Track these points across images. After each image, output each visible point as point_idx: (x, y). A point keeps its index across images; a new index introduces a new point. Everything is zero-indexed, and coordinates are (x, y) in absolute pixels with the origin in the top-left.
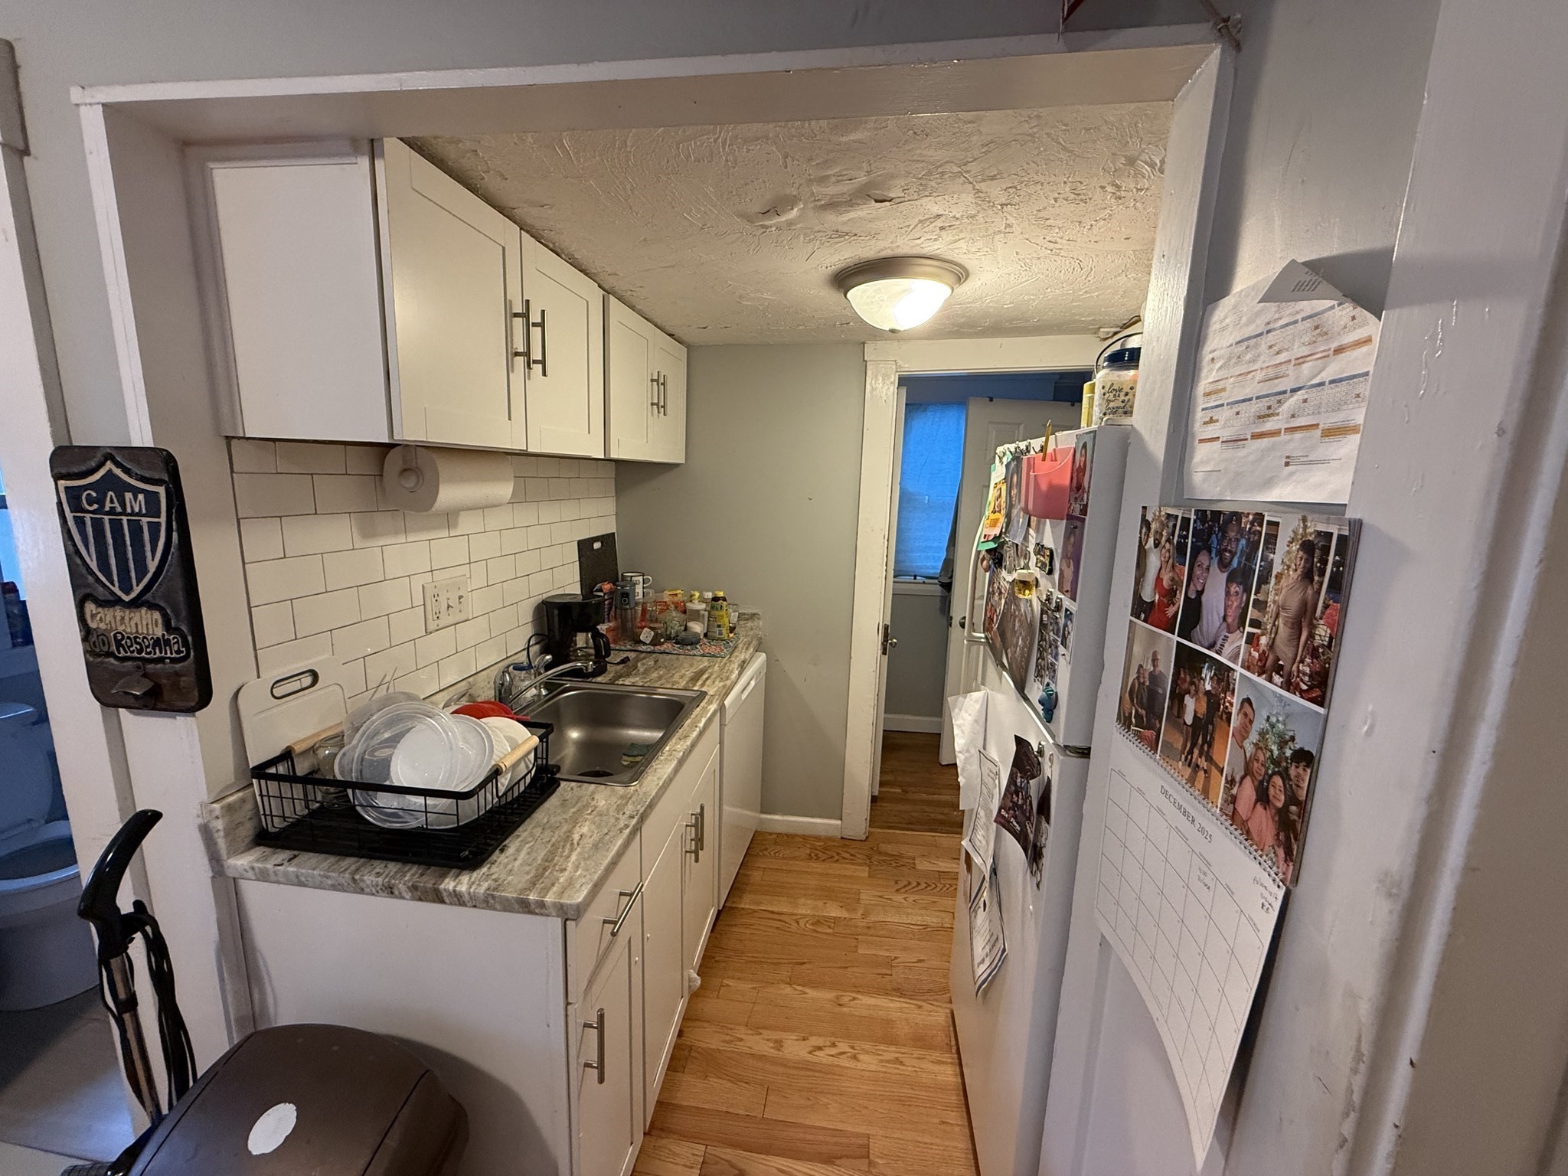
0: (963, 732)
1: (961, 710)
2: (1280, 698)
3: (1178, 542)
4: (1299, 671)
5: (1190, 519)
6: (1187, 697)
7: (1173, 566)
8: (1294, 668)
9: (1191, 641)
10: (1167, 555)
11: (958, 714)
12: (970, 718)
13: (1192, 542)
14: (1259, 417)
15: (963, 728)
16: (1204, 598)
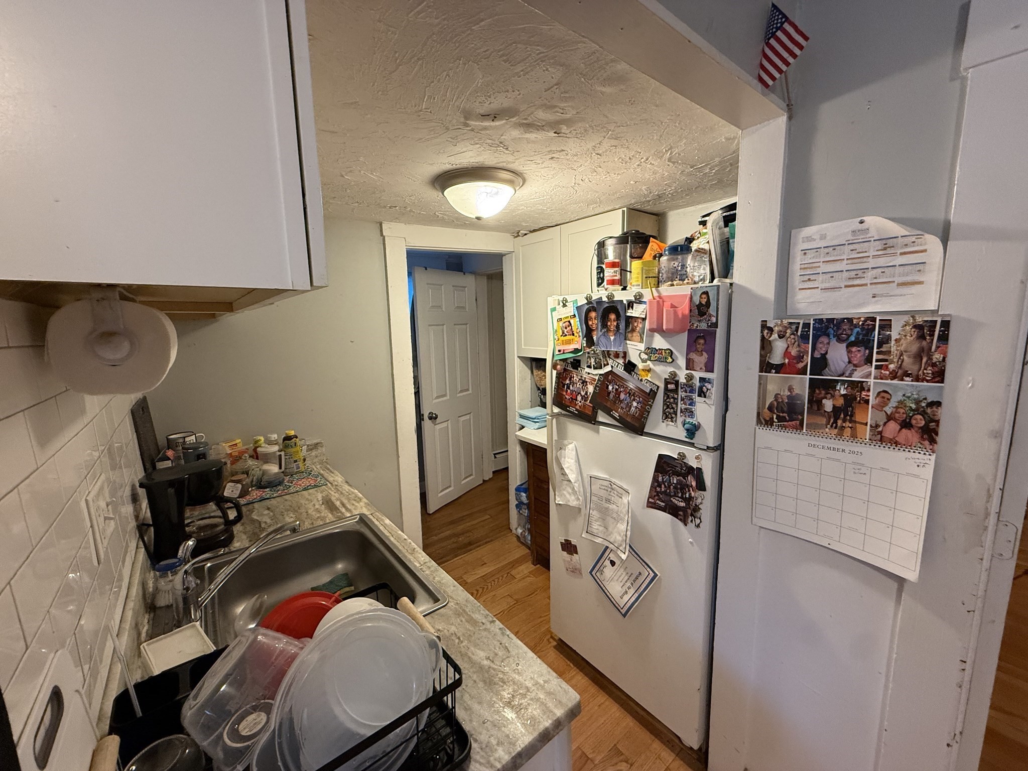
0: (571, 470)
1: (565, 458)
2: (913, 385)
3: (801, 335)
4: (924, 374)
5: (810, 324)
6: (824, 401)
7: (799, 345)
8: (921, 372)
9: (823, 376)
10: (793, 340)
11: (564, 461)
12: (573, 461)
13: (813, 333)
14: (849, 279)
15: (571, 468)
16: (827, 356)
